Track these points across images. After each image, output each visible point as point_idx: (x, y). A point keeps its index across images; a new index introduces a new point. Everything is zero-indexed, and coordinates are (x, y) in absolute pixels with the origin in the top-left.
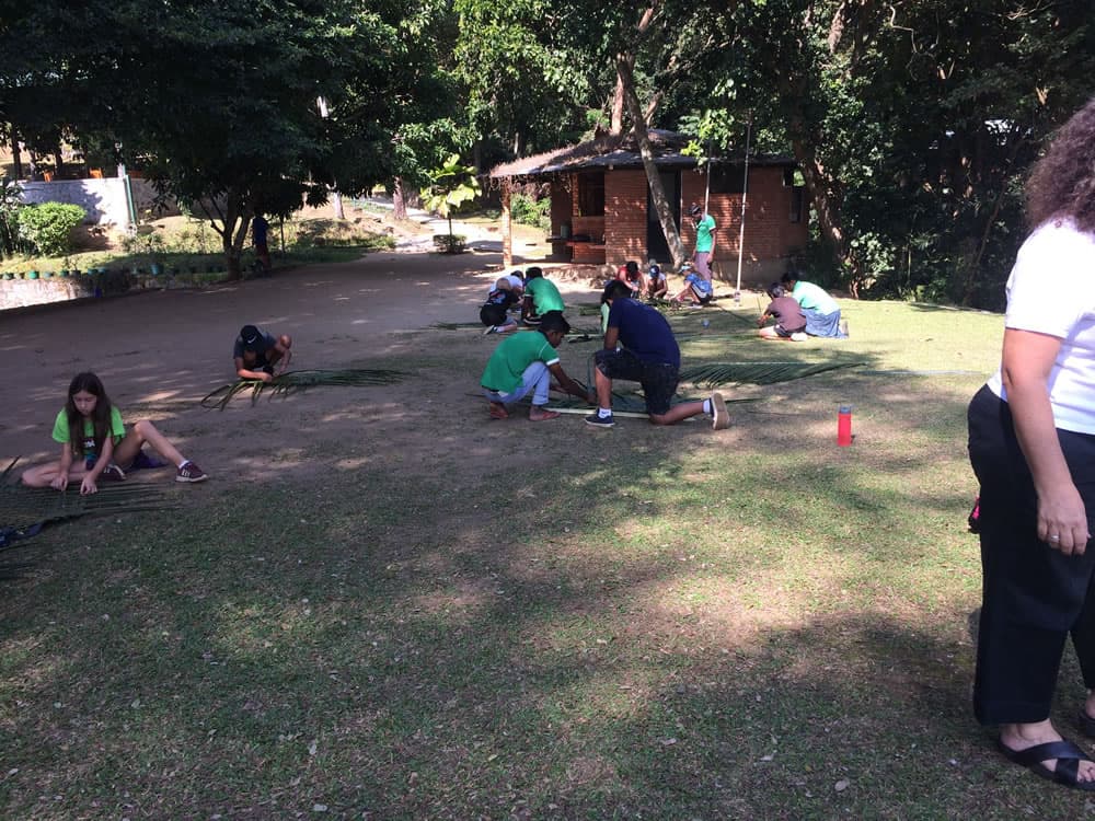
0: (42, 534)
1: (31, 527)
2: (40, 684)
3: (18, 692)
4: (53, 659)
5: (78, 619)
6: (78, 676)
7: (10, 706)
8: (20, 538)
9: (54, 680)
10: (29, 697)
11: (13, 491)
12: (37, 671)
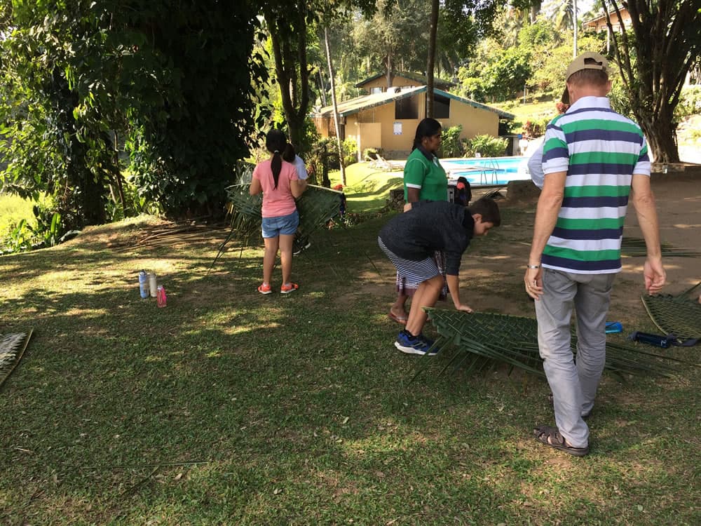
0: (695, 348)
1: (690, 339)
2: (637, 478)
3: (618, 479)
4: (655, 462)
5: (688, 435)
6: (667, 489)
7: (608, 487)
8: (679, 345)
9: (648, 483)
10: (623, 487)
11: (691, 305)
12: (640, 466)
